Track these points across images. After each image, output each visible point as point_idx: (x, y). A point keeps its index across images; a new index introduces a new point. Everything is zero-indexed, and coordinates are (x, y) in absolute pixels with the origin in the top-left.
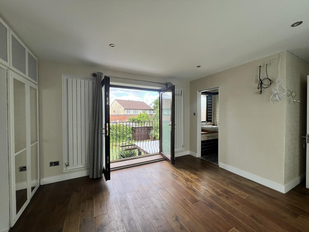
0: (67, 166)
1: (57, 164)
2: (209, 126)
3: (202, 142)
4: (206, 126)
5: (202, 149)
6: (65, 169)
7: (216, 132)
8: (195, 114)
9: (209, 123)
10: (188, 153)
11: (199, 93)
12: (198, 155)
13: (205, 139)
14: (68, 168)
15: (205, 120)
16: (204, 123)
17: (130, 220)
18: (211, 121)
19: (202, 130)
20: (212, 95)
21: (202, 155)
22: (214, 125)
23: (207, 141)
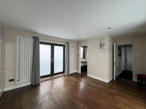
0: (18, 81)
1: (13, 80)
2: (84, 60)
3: (81, 67)
4: (83, 60)
5: (81, 69)
6: (17, 83)
7: (86, 62)
8: (78, 55)
9: (84, 59)
10: (76, 71)
11: (80, 47)
12: (80, 72)
13: (82, 65)
14: (19, 82)
15: (82, 58)
16: (82, 59)
17: (54, 99)
18: (85, 58)
19: (81, 62)
20: (85, 47)
21: (81, 72)
22: (86, 60)
23: (83, 66)
